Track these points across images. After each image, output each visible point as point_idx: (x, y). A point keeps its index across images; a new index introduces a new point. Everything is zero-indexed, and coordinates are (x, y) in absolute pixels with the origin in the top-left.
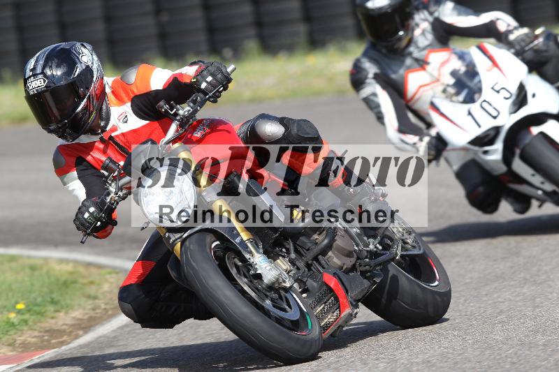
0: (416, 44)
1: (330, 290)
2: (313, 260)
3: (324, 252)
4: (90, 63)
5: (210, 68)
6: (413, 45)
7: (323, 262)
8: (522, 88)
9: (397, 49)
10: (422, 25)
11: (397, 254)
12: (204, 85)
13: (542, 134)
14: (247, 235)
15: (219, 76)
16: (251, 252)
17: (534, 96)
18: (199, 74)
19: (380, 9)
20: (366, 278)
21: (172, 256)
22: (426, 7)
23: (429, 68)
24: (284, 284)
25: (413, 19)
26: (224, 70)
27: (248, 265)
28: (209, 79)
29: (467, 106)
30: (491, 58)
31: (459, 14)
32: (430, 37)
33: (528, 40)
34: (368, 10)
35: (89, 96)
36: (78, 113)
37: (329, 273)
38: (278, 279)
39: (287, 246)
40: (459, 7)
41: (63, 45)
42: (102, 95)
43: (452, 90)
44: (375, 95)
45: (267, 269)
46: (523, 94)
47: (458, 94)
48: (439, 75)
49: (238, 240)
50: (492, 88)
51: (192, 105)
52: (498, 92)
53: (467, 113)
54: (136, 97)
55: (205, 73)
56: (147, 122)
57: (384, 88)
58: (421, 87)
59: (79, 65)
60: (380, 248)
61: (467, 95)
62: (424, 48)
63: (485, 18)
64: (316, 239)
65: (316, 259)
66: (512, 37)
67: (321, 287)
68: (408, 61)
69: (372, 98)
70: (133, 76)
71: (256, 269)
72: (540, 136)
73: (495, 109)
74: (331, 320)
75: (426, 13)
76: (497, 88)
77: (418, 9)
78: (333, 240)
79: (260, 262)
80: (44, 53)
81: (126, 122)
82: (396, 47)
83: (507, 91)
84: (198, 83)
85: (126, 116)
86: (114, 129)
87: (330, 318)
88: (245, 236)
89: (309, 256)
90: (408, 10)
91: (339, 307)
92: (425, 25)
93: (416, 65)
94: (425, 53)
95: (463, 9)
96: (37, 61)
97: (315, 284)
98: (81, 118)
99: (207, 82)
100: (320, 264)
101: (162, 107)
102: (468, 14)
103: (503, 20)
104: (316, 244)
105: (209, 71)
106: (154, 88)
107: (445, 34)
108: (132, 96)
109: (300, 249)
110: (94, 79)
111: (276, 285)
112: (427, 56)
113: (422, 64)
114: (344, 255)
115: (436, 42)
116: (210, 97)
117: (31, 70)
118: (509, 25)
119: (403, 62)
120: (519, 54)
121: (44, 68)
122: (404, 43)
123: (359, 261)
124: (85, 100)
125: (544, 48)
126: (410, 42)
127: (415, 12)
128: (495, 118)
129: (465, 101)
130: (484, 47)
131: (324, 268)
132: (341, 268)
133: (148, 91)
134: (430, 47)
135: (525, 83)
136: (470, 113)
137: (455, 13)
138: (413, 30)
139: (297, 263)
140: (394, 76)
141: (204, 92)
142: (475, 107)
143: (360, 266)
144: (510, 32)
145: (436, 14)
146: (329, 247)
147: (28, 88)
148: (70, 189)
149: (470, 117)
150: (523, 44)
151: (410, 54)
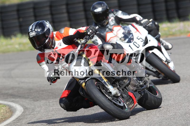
0: (110, 24)
1: (131, 97)
2: (124, 88)
3: (128, 85)
4: (49, 27)
5: (91, 28)
6: (109, 24)
7: (127, 89)
8: (146, 38)
9: (104, 25)
10: (111, 18)
11: (148, 86)
12: (89, 33)
13: (153, 53)
14: (106, 80)
15: (94, 30)
16: (107, 85)
17: (150, 41)
18: (87, 30)
19: (99, 12)
20: (139, 93)
21: (81, 87)
22: (113, 12)
23: (113, 32)
24: (118, 95)
25: (109, 16)
26: (95, 28)
27: (107, 89)
28: (91, 31)
29: (129, 44)
30: (136, 29)
31: (123, 15)
32: (114, 22)
33: (147, 23)
34: (95, 12)
35: (49, 38)
36: (46, 43)
37: (130, 92)
38: (116, 93)
39: (116, 84)
40: (123, 12)
41: (40, 21)
42: (53, 37)
43: (123, 39)
44: (97, 40)
45: (113, 90)
46: (147, 40)
47: (125, 40)
48: (117, 34)
49: (103, 81)
50: (137, 38)
51: (85, 39)
52: (139, 39)
53: (129, 46)
54: (64, 37)
55: (89, 29)
56: (68, 46)
57: (99, 38)
58: (111, 38)
59: (46, 28)
60: (143, 84)
61: (128, 40)
62: (112, 26)
63: (132, 16)
64: (125, 81)
65: (125, 88)
66: (142, 22)
67: (127, 97)
68: (107, 30)
69: (96, 41)
70: (63, 31)
71: (109, 90)
72: (152, 53)
73: (138, 45)
74: (131, 107)
75: (113, 14)
76: (139, 38)
77: (110, 13)
78: (130, 82)
79: (111, 88)
80: (34, 24)
81: (61, 46)
82: (104, 24)
83: (142, 39)
84: (87, 33)
85: (61, 44)
86: (57, 48)
87: (131, 106)
88: (105, 80)
89: (123, 87)
90: (107, 13)
91: (134, 102)
92: (113, 18)
93: (109, 31)
94: (112, 27)
95: (125, 13)
96: (32, 27)
97: (126, 96)
98: (47, 44)
99: (90, 32)
100: (126, 89)
101: (76, 41)
102: (126, 15)
103: (138, 17)
104: (125, 83)
105: (90, 28)
106: (70, 35)
107: (119, 21)
108: (63, 37)
109: (120, 85)
110: (51, 32)
111: (116, 95)
112: (113, 28)
113: (112, 30)
114: (134, 86)
115: (116, 24)
116: (91, 37)
117: (31, 30)
118: (140, 18)
119: (105, 30)
120: (145, 27)
121: (35, 29)
122: (106, 23)
123: (138, 88)
124: (48, 39)
125: (151, 26)
126: (108, 23)
127: (109, 13)
128: (138, 47)
129: (128, 42)
130: (134, 25)
131: (128, 90)
132: (133, 90)
133: (68, 35)
134: (114, 25)
135: (147, 37)
136: (130, 46)
137: (122, 14)
138: (109, 19)
139: (120, 89)
140: (102, 34)
141: (89, 35)
142: (131, 44)
143: (138, 90)
144: (142, 20)
145: (116, 15)
146: (129, 84)
147: (30, 35)
148: (43, 67)
149: (130, 47)
150: (146, 24)
151: (108, 27)
